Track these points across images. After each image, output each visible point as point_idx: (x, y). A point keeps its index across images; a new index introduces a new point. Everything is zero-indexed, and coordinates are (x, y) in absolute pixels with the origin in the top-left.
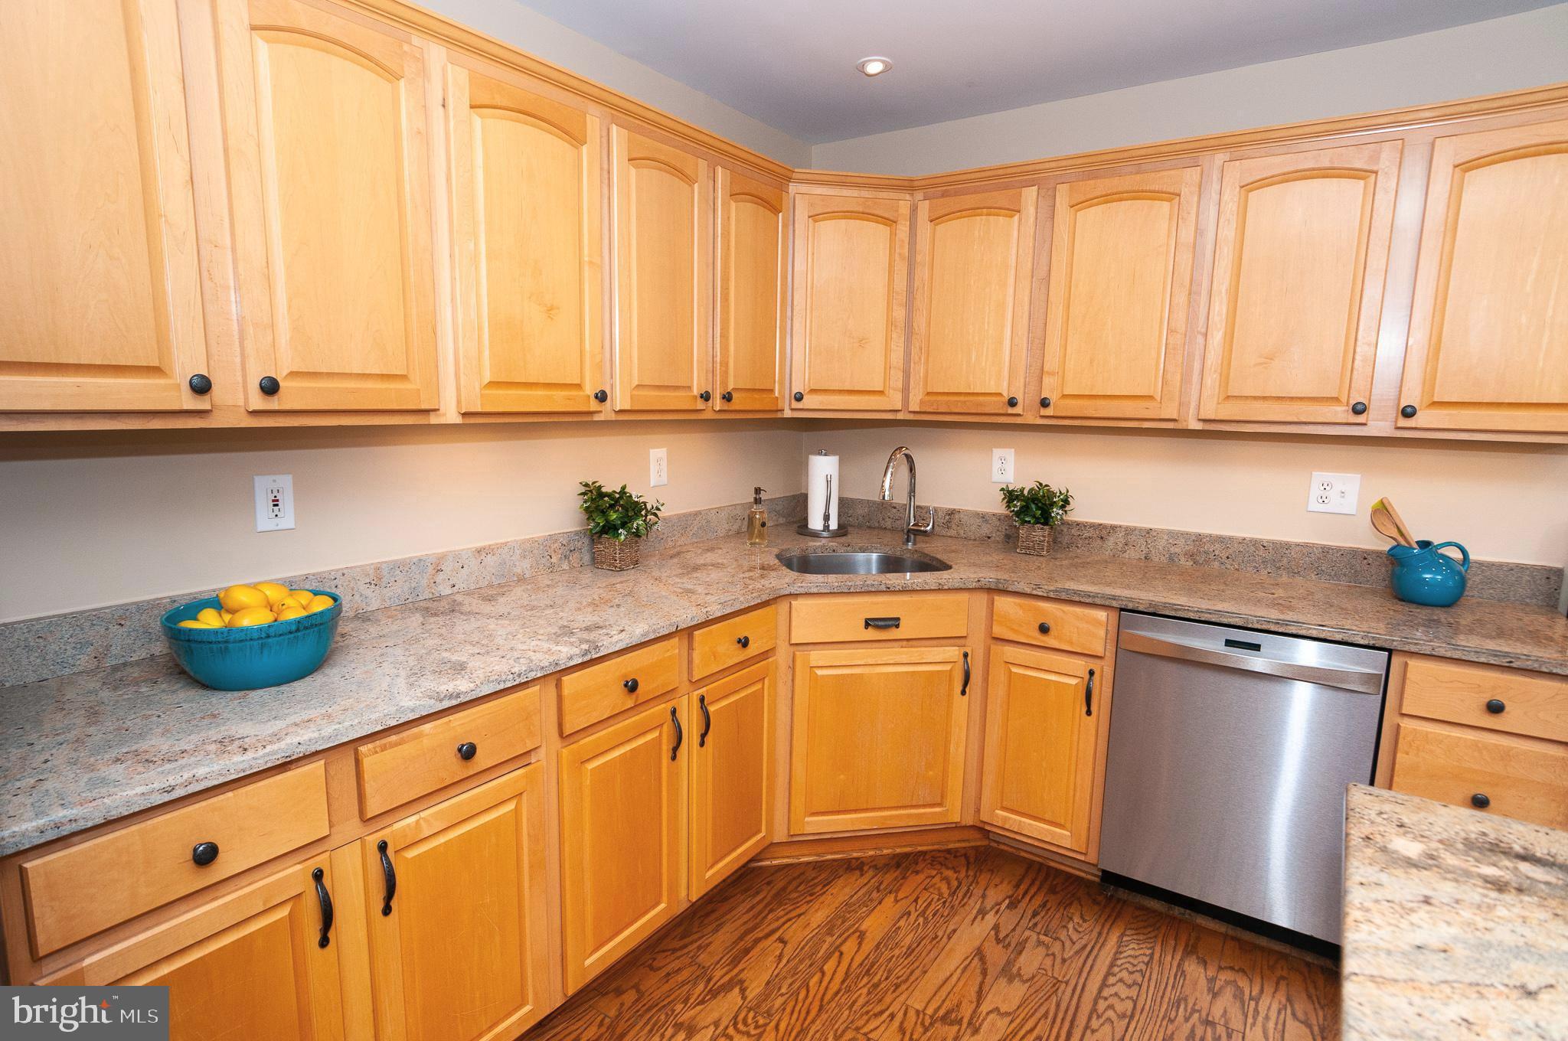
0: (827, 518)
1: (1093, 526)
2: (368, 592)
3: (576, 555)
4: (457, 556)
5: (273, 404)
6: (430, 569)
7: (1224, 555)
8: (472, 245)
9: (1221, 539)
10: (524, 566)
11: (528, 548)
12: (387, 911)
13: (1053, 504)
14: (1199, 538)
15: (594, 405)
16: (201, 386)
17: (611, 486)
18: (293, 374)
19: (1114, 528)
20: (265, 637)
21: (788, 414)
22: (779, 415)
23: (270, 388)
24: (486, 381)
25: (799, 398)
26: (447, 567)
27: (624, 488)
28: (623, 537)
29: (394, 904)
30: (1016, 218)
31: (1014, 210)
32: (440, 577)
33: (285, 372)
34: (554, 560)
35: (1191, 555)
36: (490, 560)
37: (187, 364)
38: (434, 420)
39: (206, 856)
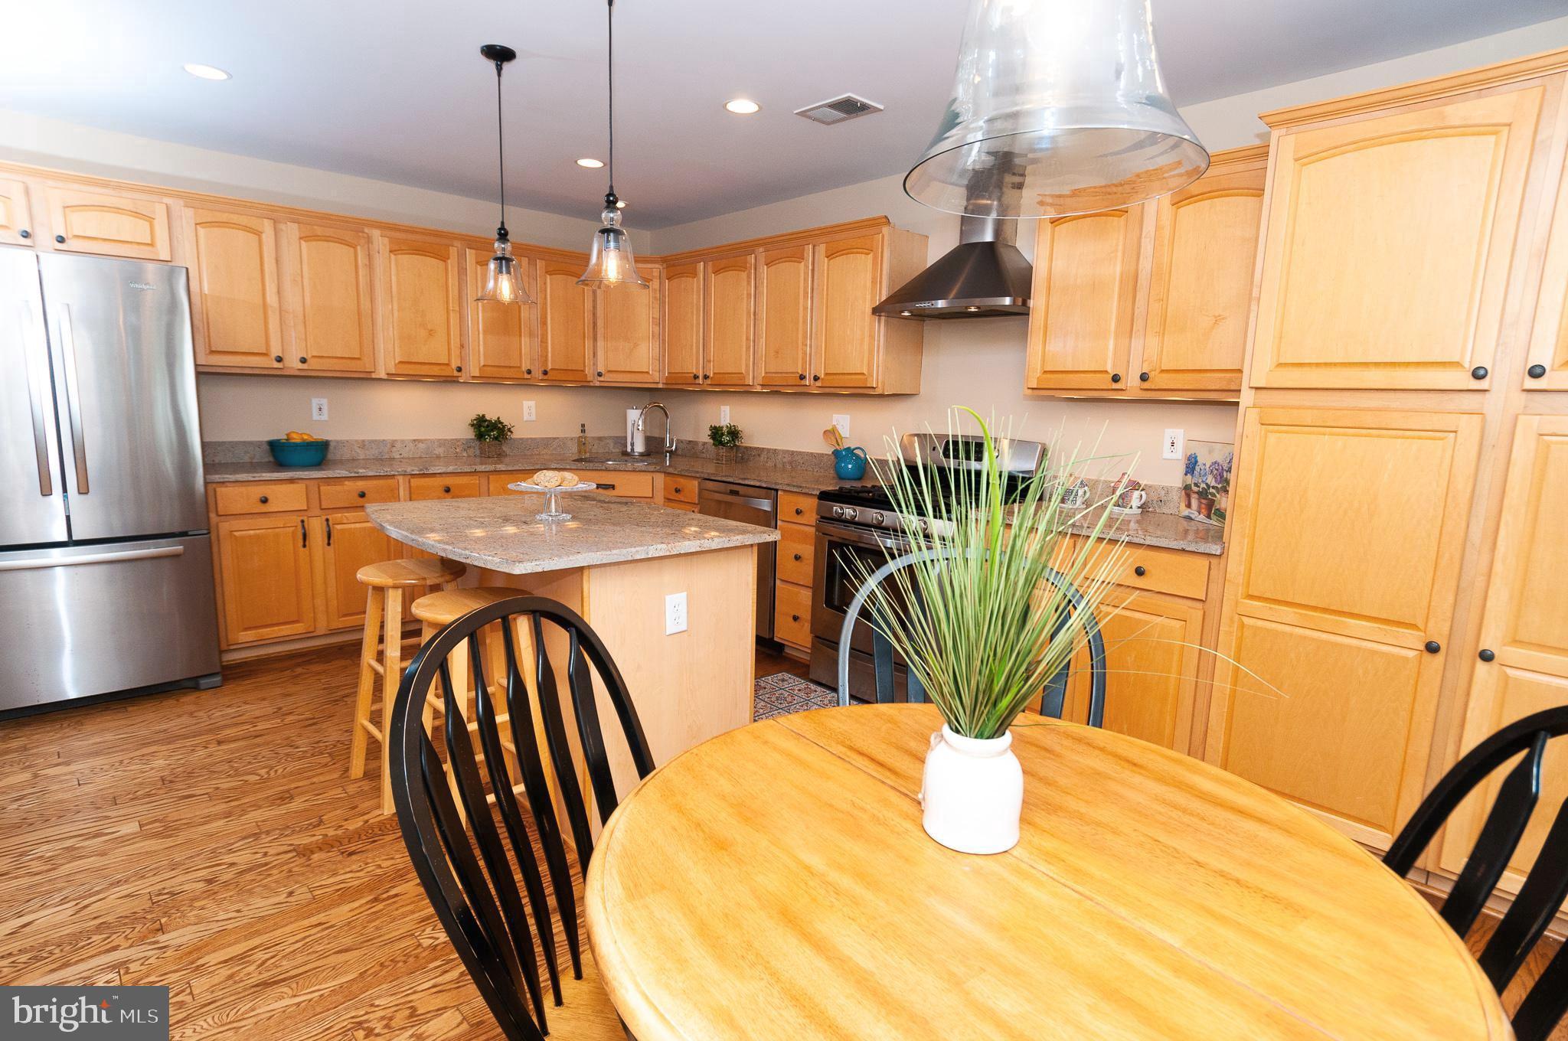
0: (632, 445)
1: (756, 448)
2: (358, 450)
3: (472, 449)
4: (403, 441)
5: (305, 366)
6: (389, 446)
7: (801, 462)
8: (390, 307)
9: (800, 453)
10: (440, 451)
11: (442, 443)
12: (329, 544)
13: (723, 434)
14: (792, 453)
15: (456, 373)
16: (279, 359)
17: (491, 416)
18: (314, 357)
19: (763, 448)
20: (296, 445)
21: (598, 384)
22: (591, 384)
23: (303, 361)
24: (397, 362)
25: (600, 374)
26: (398, 445)
27: (499, 418)
28: (488, 440)
29: (331, 542)
30: (695, 279)
31: (695, 274)
32: (394, 449)
33: (310, 356)
34: (458, 450)
35: (790, 463)
36: (421, 445)
37: (276, 351)
38: (374, 376)
39: (265, 501)
